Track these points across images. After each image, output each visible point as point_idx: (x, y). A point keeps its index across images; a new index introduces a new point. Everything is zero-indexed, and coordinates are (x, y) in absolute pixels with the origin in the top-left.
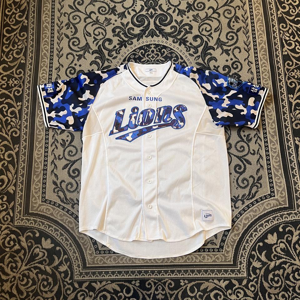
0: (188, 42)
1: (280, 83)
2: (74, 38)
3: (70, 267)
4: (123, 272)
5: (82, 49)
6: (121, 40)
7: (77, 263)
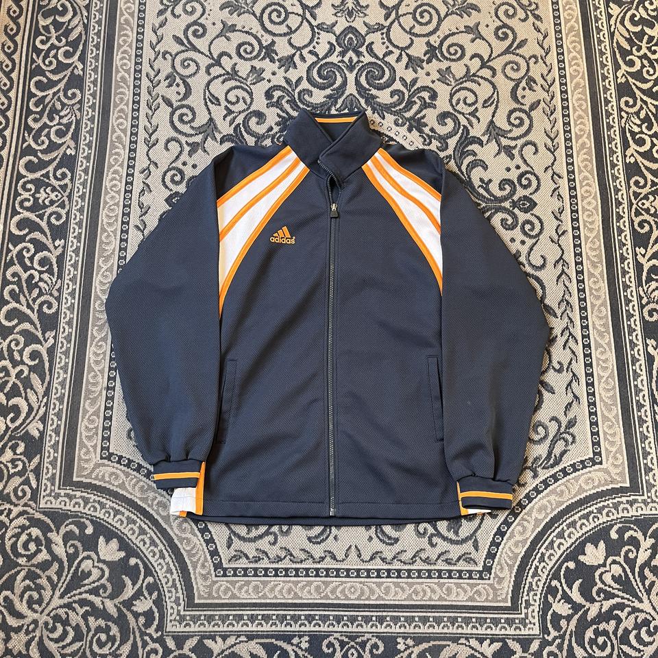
0: (426, 125)
1: (618, 221)
2: (182, 106)
3: (159, 603)
4: (274, 617)
5: (199, 130)
6: (284, 115)
7: (174, 594)
